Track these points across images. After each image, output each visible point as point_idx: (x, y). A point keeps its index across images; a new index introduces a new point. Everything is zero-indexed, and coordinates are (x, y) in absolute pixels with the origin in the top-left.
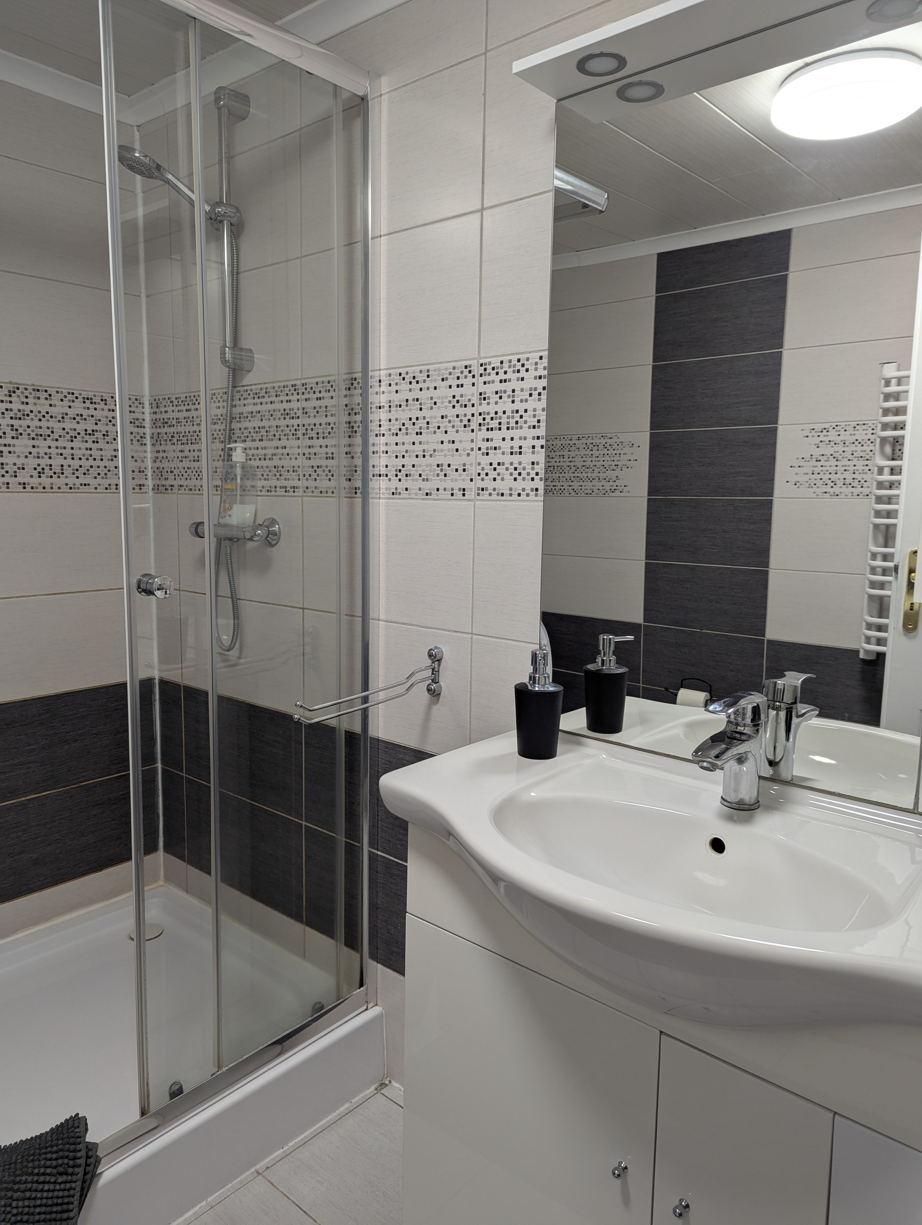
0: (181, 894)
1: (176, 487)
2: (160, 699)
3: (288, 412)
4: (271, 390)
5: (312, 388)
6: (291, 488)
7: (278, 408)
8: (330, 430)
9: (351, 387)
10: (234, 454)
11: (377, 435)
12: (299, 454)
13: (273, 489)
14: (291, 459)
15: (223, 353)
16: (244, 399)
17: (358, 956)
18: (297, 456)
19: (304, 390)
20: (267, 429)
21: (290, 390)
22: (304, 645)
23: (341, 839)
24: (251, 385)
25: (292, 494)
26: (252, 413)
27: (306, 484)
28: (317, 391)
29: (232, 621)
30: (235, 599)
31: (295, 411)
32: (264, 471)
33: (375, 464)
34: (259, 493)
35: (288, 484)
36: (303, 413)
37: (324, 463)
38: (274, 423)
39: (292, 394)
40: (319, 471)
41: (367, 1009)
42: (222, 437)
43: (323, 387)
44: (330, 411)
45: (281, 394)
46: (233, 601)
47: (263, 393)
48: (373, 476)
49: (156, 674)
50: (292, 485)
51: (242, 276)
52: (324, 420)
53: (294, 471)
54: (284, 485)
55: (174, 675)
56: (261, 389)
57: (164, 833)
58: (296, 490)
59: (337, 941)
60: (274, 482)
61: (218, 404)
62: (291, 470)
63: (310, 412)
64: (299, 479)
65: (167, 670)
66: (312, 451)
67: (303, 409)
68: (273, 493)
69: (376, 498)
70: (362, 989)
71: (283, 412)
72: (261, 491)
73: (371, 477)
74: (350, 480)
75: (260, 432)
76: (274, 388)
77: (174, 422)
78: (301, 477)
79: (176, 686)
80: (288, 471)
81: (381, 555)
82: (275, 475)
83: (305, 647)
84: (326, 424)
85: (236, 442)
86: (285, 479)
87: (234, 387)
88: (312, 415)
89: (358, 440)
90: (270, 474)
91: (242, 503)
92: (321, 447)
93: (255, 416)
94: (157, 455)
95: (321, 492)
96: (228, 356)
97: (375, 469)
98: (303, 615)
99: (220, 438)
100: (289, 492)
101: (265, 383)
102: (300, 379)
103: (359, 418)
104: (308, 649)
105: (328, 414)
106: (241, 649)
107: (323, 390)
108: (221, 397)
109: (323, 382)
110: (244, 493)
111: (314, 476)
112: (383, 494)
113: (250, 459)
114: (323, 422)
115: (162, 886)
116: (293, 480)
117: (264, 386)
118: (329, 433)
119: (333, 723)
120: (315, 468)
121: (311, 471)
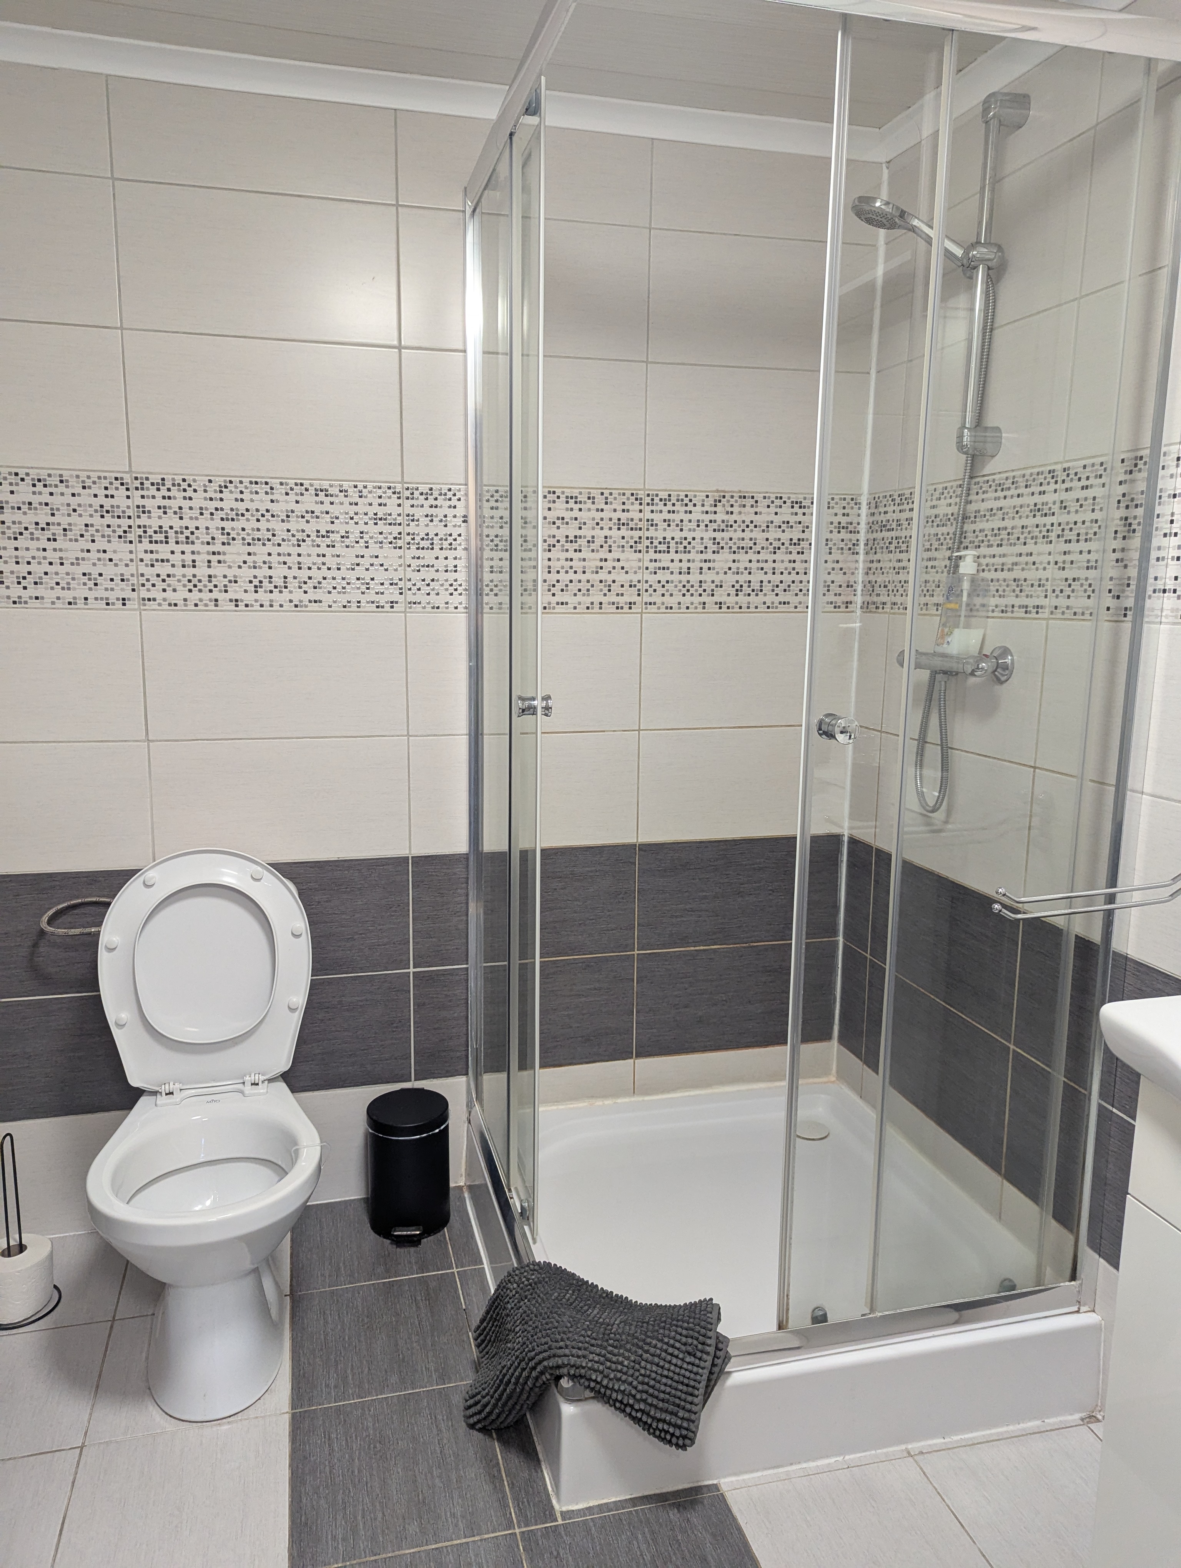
0: (854, 1097)
1: (888, 606)
2: (848, 860)
3: (1040, 507)
4: (1020, 480)
5: (1076, 474)
6: (1034, 607)
7: (1028, 502)
8: (1096, 530)
9: (1134, 469)
10: (962, 564)
11: (1165, 535)
12: (1049, 563)
13: (1010, 609)
14: (1037, 569)
15: (960, 437)
16: (984, 492)
17: (1071, 1238)
18: (1046, 565)
19: (1065, 477)
20: (1009, 530)
21: (1045, 478)
22: (1031, 816)
23: (1059, 1078)
24: (994, 474)
25: (1034, 615)
26: (992, 510)
27: (1055, 602)
28: (1084, 477)
29: (939, 774)
30: (945, 748)
31: (1049, 505)
32: (1000, 586)
33: (1159, 575)
34: (990, 614)
35: (1030, 602)
36: (1061, 508)
37: (1083, 574)
38: (1019, 523)
39: (1048, 483)
40: (1076, 586)
41: (1078, 1312)
42: (951, 542)
43: (1092, 472)
44: (1098, 504)
45: (1033, 484)
46: (942, 748)
47: (1008, 484)
48: (1154, 591)
49: (845, 830)
50: (1036, 604)
51: (995, 332)
52: (1089, 516)
53: (1039, 586)
54: (1025, 604)
55: (866, 835)
56: (1007, 479)
57: (840, 1021)
58: (1040, 610)
59: (1042, 1208)
60: (1011, 600)
61: (949, 501)
62: (1036, 583)
63: (1070, 506)
64: (1046, 596)
65: (859, 828)
66: (1068, 558)
67: (1062, 502)
68: (1009, 614)
69: (1154, 623)
70: (1073, 1283)
71: (1033, 507)
72: (993, 611)
73: (1151, 593)
74: (1118, 597)
75: (999, 534)
76: (1024, 476)
77: (894, 526)
78: (1048, 594)
79: (867, 848)
80: (1032, 585)
81: (1154, 703)
82: (1014, 591)
83: (1033, 820)
84: (1092, 521)
85: (967, 548)
86: (1027, 596)
87: (971, 478)
88: (1073, 510)
89: (1136, 542)
90: (1007, 589)
91: (967, 626)
92: (1081, 552)
93: (995, 514)
94: (871, 565)
95: (1075, 614)
96: (966, 439)
97: (1158, 582)
98: (1034, 776)
99: (948, 544)
100: (1030, 612)
101: (1013, 471)
102: (1061, 463)
103: (1140, 512)
104: (1035, 821)
105: (1096, 507)
106: (949, 813)
107: (1092, 475)
108: (954, 492)
109: (1093, 465)
110: (971, 614)
111: (1068, 591)
112: (1166, 617)
113: (983, 570)
114: (1087, 519)
115: (833, 1082)
116: (1038, 597)
117: (1011, 474)
118: (1095, 534)
119: (1060, 922)
120: (1070, 582)
121: (1063, 585)
